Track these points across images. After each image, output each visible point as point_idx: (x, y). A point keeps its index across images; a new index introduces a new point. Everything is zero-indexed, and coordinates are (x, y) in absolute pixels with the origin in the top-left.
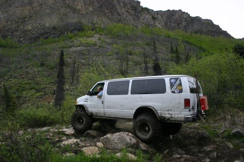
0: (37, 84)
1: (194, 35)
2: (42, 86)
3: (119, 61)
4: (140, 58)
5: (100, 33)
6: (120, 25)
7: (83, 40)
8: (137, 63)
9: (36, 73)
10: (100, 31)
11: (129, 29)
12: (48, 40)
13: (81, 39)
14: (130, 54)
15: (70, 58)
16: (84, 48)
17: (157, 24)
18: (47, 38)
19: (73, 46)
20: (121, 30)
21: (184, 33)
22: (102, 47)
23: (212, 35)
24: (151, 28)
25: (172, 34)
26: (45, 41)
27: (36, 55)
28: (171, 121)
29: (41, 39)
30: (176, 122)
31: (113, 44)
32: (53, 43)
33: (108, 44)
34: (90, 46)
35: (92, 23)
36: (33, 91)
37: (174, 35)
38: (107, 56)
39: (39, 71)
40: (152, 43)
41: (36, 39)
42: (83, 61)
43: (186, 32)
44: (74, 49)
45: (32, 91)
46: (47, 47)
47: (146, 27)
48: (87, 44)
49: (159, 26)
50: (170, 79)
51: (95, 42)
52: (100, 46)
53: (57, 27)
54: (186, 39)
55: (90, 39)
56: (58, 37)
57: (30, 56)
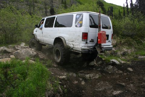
28: (74, 50)
30: (77, 51)
50: (77, 15)
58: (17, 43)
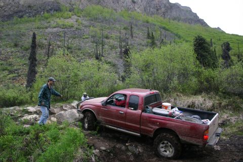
0: (10, 65)
1: (172, 21)
2: (15, 68)
3: (95, 44)
4: (116, 43)
5: (78, 15)
6: (99, 7)
7: (60, 21)
8: (113, 47)
9: (10, 54)
10: (78, 13)
11: (108, 12)
12: (23, 19)
13: (58, 20)
14: (107, 38)
15: (46, 39)
16: (61, 30)
17: (136, 9)
18: (21, 17)
19: (49, 27)
20: (99, 12)
21: (162, 19)
22: (79, 29)
23: (189, 23)
24: (130, 12)
25: (150, 19)
26: (19, 19)
27: (9, 35)
29: (15, 18)
31: (90, 26)
32: (28, 22)
33: (86, 26)
34: (66, 28)
35: (70, 4)
36: (6, 73)
37: (152, 20)
38: (84, 39)
39: (12, 52)
40: (130, 28)
41: (10, 17)
42: (58, 43)
43: (164, 18)
44: (49, 30)
45: (4, 72)
46: (21, 26)
47: (126, 10)
48: (63, 25)
49: (138, 10)
51: (72, 24)
52: (77, 29)
53: (32, 5)
54: (164, 25)
55: (67, 20)
56: (33, 16)
57: (3, 35)
58: (68, 101)
